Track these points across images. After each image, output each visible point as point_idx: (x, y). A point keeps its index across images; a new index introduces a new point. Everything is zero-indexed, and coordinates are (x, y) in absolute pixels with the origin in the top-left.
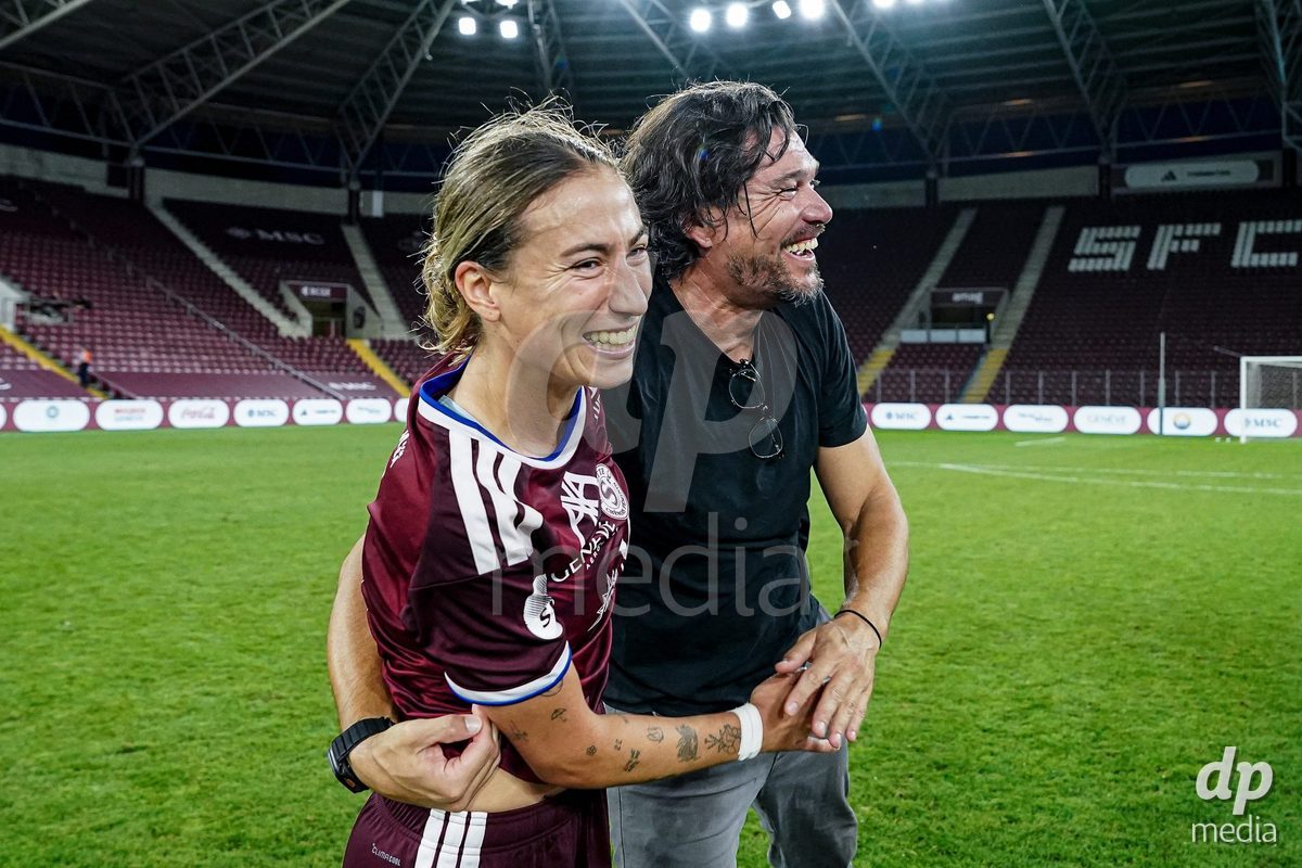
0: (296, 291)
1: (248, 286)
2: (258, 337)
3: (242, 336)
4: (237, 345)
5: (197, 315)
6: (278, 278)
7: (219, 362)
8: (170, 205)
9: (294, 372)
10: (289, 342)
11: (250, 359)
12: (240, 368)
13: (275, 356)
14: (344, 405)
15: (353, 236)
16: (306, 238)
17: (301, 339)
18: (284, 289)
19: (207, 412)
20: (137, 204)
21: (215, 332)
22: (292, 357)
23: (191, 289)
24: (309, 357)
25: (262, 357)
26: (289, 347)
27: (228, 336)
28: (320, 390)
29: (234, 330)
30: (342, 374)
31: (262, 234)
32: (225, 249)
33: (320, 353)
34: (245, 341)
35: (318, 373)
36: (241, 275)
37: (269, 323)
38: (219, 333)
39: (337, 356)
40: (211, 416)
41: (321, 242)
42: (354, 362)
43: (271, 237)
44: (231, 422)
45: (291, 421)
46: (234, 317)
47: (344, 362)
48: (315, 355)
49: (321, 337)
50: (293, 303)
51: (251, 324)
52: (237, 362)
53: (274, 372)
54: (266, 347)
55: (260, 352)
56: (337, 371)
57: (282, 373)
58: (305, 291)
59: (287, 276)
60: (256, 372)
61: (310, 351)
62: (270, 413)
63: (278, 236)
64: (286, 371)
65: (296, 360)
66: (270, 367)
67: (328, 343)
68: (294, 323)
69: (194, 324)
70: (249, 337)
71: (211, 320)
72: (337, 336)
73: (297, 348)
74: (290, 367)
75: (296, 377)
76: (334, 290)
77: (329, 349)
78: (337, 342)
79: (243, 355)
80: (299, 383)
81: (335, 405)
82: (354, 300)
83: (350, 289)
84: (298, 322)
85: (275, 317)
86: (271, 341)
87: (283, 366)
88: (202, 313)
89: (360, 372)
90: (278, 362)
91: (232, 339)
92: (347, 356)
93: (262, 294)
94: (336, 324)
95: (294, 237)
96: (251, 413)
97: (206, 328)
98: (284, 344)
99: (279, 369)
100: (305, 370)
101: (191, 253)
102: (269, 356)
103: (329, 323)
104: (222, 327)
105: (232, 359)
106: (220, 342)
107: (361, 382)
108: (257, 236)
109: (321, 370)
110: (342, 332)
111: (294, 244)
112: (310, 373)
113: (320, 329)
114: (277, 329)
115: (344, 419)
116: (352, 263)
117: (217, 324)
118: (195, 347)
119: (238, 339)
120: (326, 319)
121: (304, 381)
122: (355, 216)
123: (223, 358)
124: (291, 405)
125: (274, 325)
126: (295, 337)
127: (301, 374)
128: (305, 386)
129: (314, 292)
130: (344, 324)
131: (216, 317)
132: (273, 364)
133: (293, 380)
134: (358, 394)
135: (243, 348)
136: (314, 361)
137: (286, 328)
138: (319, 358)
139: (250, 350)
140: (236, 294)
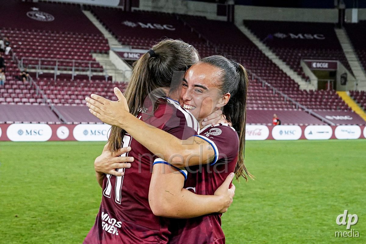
0: (310, 65)
1: (285, 63)
2: (288, 90)
3: (280, 90)
4: (276, 95)
5: (257, 79)
6: (300, 59)
7: (267, 104)
8: (247, 23)
9: (306, 110)
10: (305, 93)
11: (283, 102)
12: (278, 108)
13: (296, 101)
14: (334, 128)
15: (341, 34)
16: (315, 36)
17: (311, 91)
18: (303, 64)
19: (257, 131)
20: (231, 24)
21: (265, 88)
22: (306, 101)
23: (255, 66)
24: (316, 102)
25: (290, 101)
26: (305, 96)
27: (272, 90)
28: (321, 120)
29: (276, 87)
30: (333, 110)
31: (292, 36)
32: (273, 45)
33: (321, 99)
34: (281, 92)
35: (320, 110)
36: (280, 58)
37: (294, 83)
38: (268, 88)
39: (330, 100)
40: (259, 134)
41: (324, 38)
42: (340, 104)
43: (297, 37)
44: (270, 137)
45: (303, 137)
46: (276, 80)
47: (335, 104)
48: (318, 100)
49: (322, 90)
50: (308, 72)
51: (285, 84)
52: (276, 104)
53: (295, 110)
54: (292, 96)
55: (288, 99)
56: (330, 109)
57: (300, 110)
58: (314, 65)
59: (305, 57)
60: (286, 110)
61: (316, 98)
62: (292, 133)
63: (301, 36)
64: (303, 109)
65: (308, 103)
66: (294, 107)
67: (326, 93)
68: (308, 83)
69: (255, 84)
70: (283, 90)
71: (264, 82)
72: (331, 89)
73: (309, 96)
74: (304, 107)
75: (308, 112)
76: (330, 64)
77: (326, 97)
78: (331, 93)
79: (280, 100)
80: (309, 115)
81: (328, 129)
82: (341, 69)
83: (339, 63)
84: (310, 81)
85: (298, 79)
86: (295, 92)
87: (300, 106)
88: (260, 78)
89: (343, 109)
90: (298, 104)
91: (274, 92)
92: (336, 100)
93: (292, 68)
94: (331, 82)
95: (309, 36)
96: (281, 132)
97: (261, 86)
98: (302, 94)
99: (299, 108)
100: (312, 109)
101: (256, 47)
102: (293, 100)
103: (327, 82)
104: (269, 85)
105: (274, 102)
106: (268, 93)
107: (344, 116)
108: (290, 36)
109: (322, 109)
110: (334, 87)
111: (310, 40)
112: (315, 110)
113: (322, 86)
114: (299, 86)
115: (333, 137)
116: (340, 48)
117: (267, 83)
118: (255, 96)
119: (277, 91)
120: (325, 80)
121: (312, 115)
122: (342, 23)
123: (269, 102)
124: (303, 128)
125: (297, 84)
126: (308, 90)
127: (310, 111)
128: (313, 117)
129: (319, 65)
130: (335, 83)
131: (267, 80)
132: (295, 105)
133: (306, 114)
134: (342, 122)
135: (280, 96)
136: (318, 103)
137: (303, 85)
138: (321, 102)
139: (284, 98)
140: (278, 67)
